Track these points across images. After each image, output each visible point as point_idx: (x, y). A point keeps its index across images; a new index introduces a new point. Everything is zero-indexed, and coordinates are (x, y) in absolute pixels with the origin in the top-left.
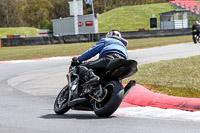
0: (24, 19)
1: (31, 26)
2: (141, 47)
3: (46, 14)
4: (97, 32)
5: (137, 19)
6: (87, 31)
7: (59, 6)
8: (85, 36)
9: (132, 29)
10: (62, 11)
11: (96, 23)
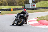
0: (18, 4)
1: (20, 6)
2: (46, 11)
3: (24, 3)
4: (36, 7)
5: (45, 4)
6: (33, 7)
7: (27, 1)
8: (33, 8)
9: (44, 7)
10: (27, 2)
11: (35, 5)
